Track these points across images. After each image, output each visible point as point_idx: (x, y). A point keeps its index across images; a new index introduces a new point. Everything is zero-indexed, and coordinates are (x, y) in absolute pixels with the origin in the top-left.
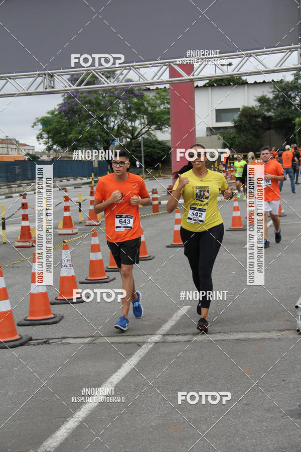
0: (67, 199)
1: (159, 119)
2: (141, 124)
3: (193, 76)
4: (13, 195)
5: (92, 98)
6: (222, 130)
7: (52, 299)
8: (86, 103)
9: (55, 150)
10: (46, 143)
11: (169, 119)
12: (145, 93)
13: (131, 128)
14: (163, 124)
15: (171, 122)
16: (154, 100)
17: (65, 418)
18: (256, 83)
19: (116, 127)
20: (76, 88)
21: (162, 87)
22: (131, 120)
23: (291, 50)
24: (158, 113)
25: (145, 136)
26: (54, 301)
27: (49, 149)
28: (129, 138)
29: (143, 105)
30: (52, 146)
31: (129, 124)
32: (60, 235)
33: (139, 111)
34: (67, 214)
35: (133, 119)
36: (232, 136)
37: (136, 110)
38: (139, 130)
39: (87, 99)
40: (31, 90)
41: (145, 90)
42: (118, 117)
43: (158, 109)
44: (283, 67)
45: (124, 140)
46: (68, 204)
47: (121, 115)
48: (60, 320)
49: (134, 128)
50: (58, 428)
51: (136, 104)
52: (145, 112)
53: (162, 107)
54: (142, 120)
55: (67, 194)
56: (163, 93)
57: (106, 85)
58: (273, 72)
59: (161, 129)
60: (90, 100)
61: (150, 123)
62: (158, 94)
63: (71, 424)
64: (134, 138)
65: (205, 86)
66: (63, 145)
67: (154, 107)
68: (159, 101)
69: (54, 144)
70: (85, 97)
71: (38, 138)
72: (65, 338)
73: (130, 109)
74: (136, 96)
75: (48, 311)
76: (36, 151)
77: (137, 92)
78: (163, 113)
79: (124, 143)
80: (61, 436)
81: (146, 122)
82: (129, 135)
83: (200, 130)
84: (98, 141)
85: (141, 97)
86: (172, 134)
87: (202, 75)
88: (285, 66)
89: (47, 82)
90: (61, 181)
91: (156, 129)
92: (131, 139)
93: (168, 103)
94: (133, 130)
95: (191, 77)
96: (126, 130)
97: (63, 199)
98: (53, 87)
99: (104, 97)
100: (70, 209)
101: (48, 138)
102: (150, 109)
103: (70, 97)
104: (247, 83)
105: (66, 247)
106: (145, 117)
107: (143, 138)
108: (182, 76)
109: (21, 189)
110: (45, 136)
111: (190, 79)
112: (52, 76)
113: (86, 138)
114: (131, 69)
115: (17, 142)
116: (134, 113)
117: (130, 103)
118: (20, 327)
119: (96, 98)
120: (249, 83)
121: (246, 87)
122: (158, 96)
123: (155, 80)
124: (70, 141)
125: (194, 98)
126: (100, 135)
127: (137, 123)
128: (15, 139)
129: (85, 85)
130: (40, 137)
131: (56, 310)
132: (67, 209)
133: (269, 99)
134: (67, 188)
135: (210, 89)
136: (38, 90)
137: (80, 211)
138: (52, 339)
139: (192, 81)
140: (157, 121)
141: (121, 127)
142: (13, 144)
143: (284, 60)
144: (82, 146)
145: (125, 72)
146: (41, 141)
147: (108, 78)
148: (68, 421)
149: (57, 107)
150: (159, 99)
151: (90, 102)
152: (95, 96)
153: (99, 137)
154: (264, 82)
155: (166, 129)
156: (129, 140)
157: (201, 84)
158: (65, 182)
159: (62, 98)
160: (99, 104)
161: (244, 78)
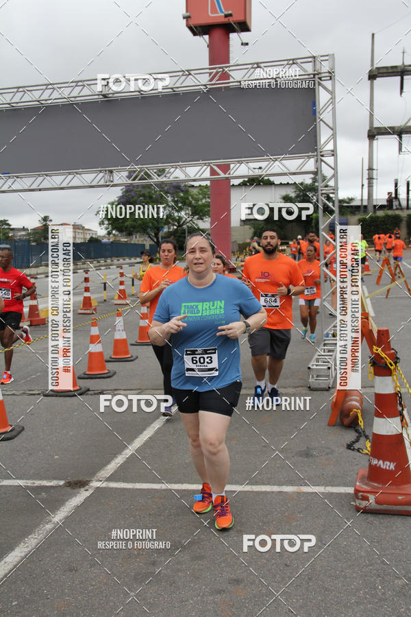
0: (122, 275)
1: (201, 211)
2: (186, 214)
3: (229, 174)
4: (78, 271)
5: (146, 192)
6: (253, 222)
7: (106, 357)
8: (141, 196)
9: (114, 235)
10: (107, 229)
11: (209, 211)
12: (191, 190)
13: (177, 218)
14: (204, 215)
15: (211, 213)
16: (197, 195)
17: (115, 456)
18: (281, 184)
19: (165, 217)
20: (131, 182)
21: (203, 183)
22: (178, 211)
23: (309, 157)
24: (201, 206)
25: (189, 225)
26: (109, 359)
27: (109, 233)
28: (175, 225)
29: (188, 199)
30: (112, 230)
31: (176, 214)
32: (116, 304)
33: (184, 204)
34: (122, 287)
35: (180, 210)
36: (261, 227)
37: (182, 203)
38: (184, 219)
39: (141, 193)
40: (94, 183)
41: (189, 187)
42: (167, 208)
43: (200, 203)
44: (303, 170)
45: (172, 227)
46: (123, 279)
47: (169, 206)
48: (113, 375)
49: (180, 218)
50: (109, 462)
51: (182, 197)
52: (190, 205)
53: (204, 201)
54: (187, 212)
55: (121, 271)
56: (205, 190)
57: (156, 180)
58: (294, 174)
59: (202, 219)
60: (144, 194)
61: (194, 214)
62: (201, 190)
63: (119, 460)
64: (179, 226)
65: (239, 185)
66: (120, 230)
67: (197, 200)
68: (201, 196)
69: (113, 229)
70: (140, 191)
71: (100, 224)
72: (117, 390)
73: (176, 202)
74: (182, 191)
75: (104, 368)
76: (99, 235)
77: (183, 189)
78: (204, 206)
79: (171, 230)
80: (111, 469)
81: (190, 213)
82: (176, 223)
83: (235, 221)
84: (150, 228)
85: (186, 192)
86: (212, 224)
87: (236, 174)
88: (304, 170)
89: (107, 177)
90: (118, 260)
91: (198, 219)
92: (178, 227)
93: (209, 198)
94: (179, 219)
95: (227, 176)
96: (174, 219)
97: (119, 275)
98: (112, 182)
99: (156, 192)
100: (125, 283)
101: (109, 224)
102: (193, 202)
103: (127, 191)
104: (274, 184)
105: (119, 315)
106: (190, 208)
107: (188, 226)
108: (219, 175)
109: (85, 266)
110: (106, 222)
111: (227, 178)
112: (111, 172)
113: (140, 225)
114: (177, 168)
115: (83, 228)
116: (180, 205)
117: (177, 197)
118: (80, 380)
119: (149, 193)
120: (276, 183)
121: (273, 186)
122: (200, 192)
123: (197, 177)
124: (126, 228)
125: (230, 194)
126: (152, 223)
127: (183, 213)
128: (81, 225)
129: (139, 180)
130: (102, 223)
131: (110, 367)
132: (122, 283)
133: (291, 197)
134: (123, 266)
135: (243, 187)
136: (99, 184)
137: (133, 285)
138: (106, 390)
139: (228, 179)
140: (199, 212)
141: (169, 216)
142: (79, 229)
143: (303, 165)
144: (137, 232)
145: (172, 170)
146: (103, 226)
147: (159, 176)
148: (117, 457)
149: (117, 199)
150: (201, 194)
151: (144, 196)
152: (149, 190)
153: (151, 224)
154: (288, 183)
155: (207, 219)
156: (175, 227)
157: (236, 182)
158: (121, 261)
159: (121, 192)
160: (151, 197)
161: (272, 179)
